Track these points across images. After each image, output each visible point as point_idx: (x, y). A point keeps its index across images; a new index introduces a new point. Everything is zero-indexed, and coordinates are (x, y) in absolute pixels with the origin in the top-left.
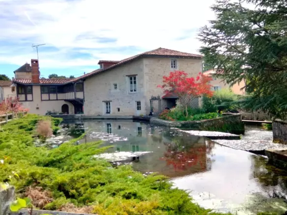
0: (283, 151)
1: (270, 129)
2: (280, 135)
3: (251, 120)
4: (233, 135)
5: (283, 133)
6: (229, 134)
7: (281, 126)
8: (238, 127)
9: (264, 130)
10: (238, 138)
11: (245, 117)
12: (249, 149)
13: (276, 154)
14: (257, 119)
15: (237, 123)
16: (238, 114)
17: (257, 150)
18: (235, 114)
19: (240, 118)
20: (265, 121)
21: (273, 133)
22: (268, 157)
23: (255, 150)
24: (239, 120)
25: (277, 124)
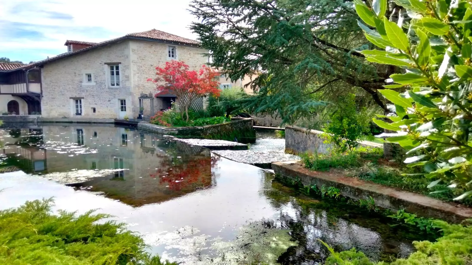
0: (292, 164)
1: (283, 136)
2: (293, 143)
3: (264, 126)
4: (240, 144)
5: (296, 142)
6: (235, 144)
7: (295, 133)
8: (248, 134)
9: (276, 137)
10: (246, 148)
11: (258, 122)
12: (255, 162)
13: (285, 168)
14: (271, 125)
15: (247, 130)
16: (249, 119)
17: (265, 162)
18: (246, 119)
19: (250, 124)
20: (279, 128)
21: (286, 141)
22: (275, 171)
23: (261, 163)
24: (250, 127)
25: (290, 130)
